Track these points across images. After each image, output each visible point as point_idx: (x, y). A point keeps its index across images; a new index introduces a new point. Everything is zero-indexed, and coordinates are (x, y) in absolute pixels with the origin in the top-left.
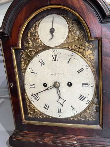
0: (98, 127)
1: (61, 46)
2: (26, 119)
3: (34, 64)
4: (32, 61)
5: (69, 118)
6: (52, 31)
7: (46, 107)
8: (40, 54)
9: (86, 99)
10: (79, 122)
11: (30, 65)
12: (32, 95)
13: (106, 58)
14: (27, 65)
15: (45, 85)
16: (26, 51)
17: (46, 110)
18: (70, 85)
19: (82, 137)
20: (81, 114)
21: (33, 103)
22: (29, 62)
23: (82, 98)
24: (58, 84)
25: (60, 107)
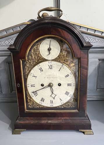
0: (76, 111)
1: (55, 60)
2: (27, 109)
3: (35, 71)
4: (33, 69)
5: (58, 106)
6: (49, 50)
7: (43, 100)
8: (40, 64)
9: (70, 94)
10: (64, 109)
11: (32, 71)
12: (33, 92)
13: (83, 69)
14: (30, 71)
15: (42, 85)
16: (30, 61)
17: (42, 102)
18: (60, 85)
19: (66, 118)
20: (65, 103)
21: (32, 98)
22: (32, 69)
23: (67, 93)
24: (52, 84)
25: (52, 99)
